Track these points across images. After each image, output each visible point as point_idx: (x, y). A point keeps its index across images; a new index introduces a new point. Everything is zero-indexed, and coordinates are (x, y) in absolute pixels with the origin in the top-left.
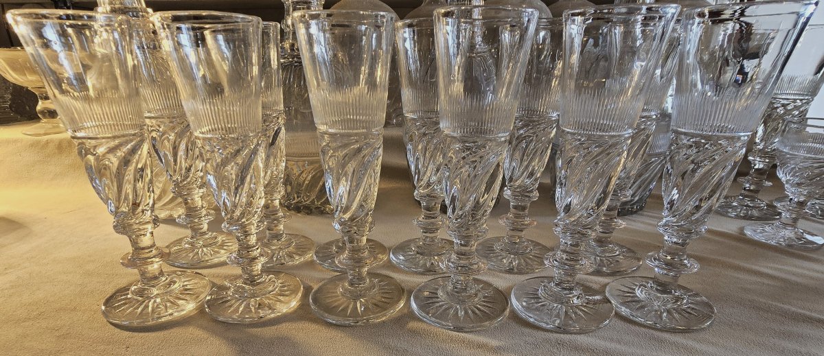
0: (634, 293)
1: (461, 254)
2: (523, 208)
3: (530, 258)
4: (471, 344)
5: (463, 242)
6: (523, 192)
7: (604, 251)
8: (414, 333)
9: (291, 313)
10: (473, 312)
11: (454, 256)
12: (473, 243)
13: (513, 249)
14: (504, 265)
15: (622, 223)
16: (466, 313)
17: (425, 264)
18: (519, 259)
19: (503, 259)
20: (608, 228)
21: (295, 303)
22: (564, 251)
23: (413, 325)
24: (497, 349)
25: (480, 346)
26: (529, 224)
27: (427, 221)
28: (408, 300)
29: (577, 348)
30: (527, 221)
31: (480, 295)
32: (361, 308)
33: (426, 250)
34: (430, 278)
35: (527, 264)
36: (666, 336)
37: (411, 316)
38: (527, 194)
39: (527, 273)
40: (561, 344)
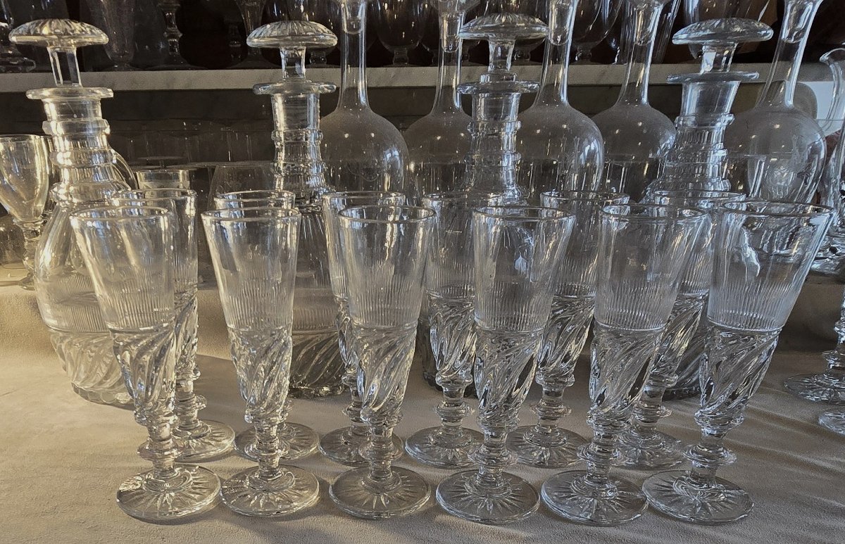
0: (672, 488)
1: (491, 446)
2: (558, 394)
3: (563, 451)
4: (500, 535)
5: (494, 434)
6: (558, 377)
7: (646, 443)
8: (443, 525)
9: (312, 508)
10: (502, 505)
11: (483, 449)
12: (504, 434)
13: (543, 439)
14: (534, 459)
15: (666, 411)
16: (495, 506)
17: (447, 457)
18: (551, 451)
19: (533, 451)
20: (651, 418)
21: (315, 497)
22: (597, 443)
23: (441, 518)
24: (527, 540)
25: (510, 537)
26: (564, 413)
27: (449, 408)
28: (433, 494)
29: (605, 538)
30: (562, 408)
31: (509, 489)
32: (385, 502)
33: (447, 441)
34: (454, 472)
35: (559, 456)
36: (696, 528)
37: (439, 509)
38: (562, 380)
39: (560, 467)
40: (589, 535)
